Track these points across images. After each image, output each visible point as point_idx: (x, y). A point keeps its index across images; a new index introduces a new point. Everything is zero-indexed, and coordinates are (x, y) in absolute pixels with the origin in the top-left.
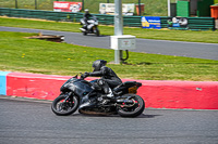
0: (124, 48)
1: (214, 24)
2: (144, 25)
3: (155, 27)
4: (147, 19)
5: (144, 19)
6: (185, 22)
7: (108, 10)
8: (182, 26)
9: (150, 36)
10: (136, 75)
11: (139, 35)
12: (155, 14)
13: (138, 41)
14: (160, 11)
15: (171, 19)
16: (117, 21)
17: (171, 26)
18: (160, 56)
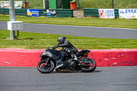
0: (16, 29)
1: (72, 13)
2: (28, 14)
3: (35, 15)
4: (31, 11)
5: (28, 11)
6: (54, 12)
7: (6, 5)
8: (52, 15)
9: (33, 21)
10: (24, 46)
11: (26, 21)
12: (36, 8)
13: (25, 24)
14: (38, 5)
15: (45, 10)
16: (11, 12)
17: (46, 15)
18: (39, 34)
